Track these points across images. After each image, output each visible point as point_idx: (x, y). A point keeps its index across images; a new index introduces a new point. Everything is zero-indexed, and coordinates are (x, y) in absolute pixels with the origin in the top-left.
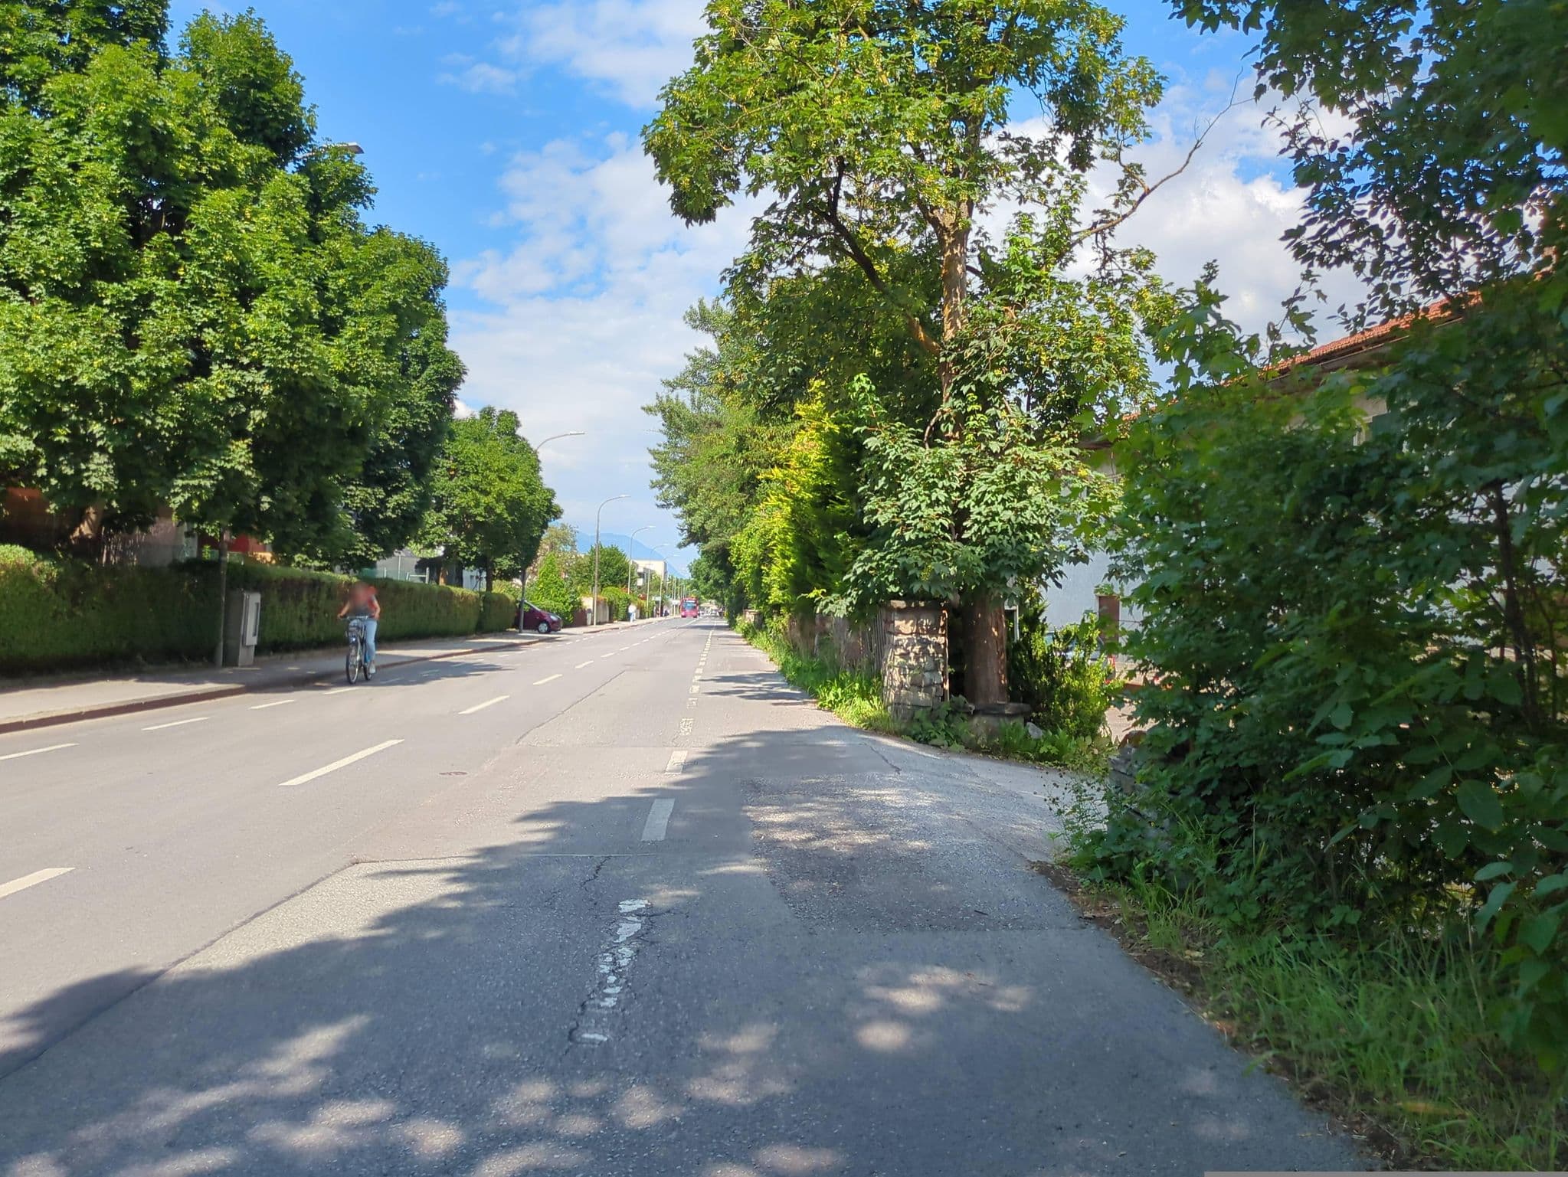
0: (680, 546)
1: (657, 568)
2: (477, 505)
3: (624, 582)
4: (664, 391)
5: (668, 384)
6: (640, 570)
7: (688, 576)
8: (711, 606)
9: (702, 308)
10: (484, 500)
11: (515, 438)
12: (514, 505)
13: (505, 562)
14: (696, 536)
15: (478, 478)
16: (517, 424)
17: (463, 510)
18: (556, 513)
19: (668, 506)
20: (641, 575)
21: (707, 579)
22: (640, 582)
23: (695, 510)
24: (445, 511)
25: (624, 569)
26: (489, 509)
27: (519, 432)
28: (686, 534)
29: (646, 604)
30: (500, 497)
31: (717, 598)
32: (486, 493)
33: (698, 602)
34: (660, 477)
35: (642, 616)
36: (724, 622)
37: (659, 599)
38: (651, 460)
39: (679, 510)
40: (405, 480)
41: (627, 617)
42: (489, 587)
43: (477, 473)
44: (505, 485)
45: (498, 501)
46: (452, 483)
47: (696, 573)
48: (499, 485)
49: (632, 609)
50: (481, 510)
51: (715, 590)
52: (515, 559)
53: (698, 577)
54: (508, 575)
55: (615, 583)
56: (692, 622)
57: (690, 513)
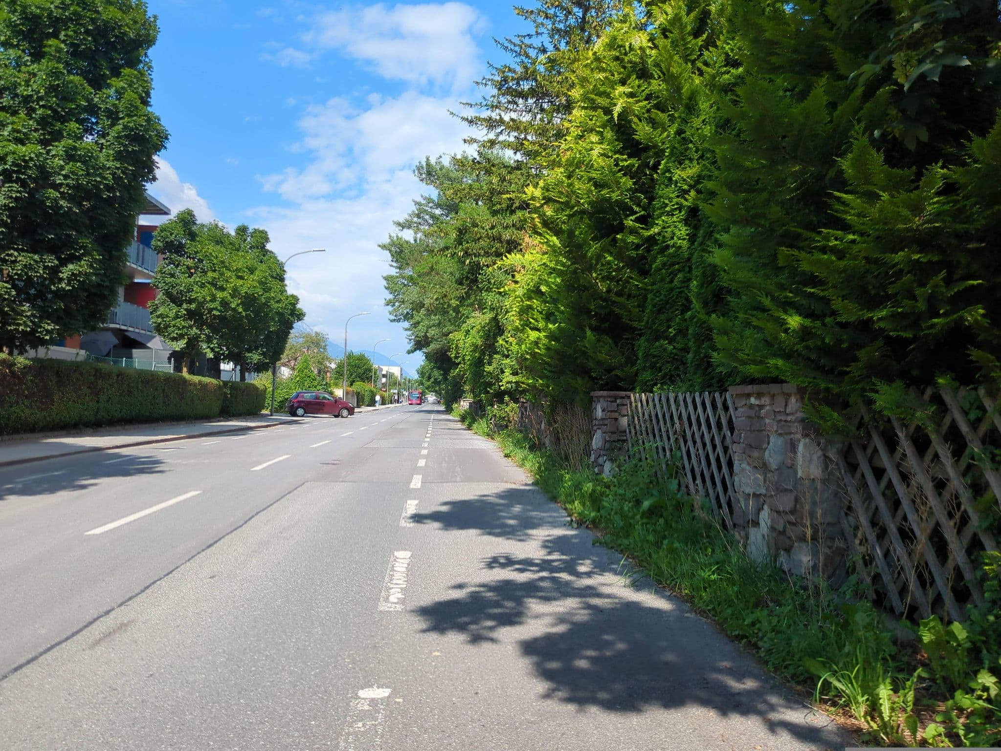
0: (409, 352)
1: (396, 371)
2: (214, 299)
3: (369, 379)
4: (395, 232)
5: (399, 224)
6: (384, 372)
7: (416, 376)
8: (431, 398)
9: (428, 164)
10: (220, 295)
11: (265, 252)
12: (249, 301)
13: (255, 357)
14: (420, 344)
15: (216, 275)
16: (267, 240)
17: (201, 304)
18: (300, 316)
19: (399, 320)
20: (384, 376)
21: (429, 378)
22: (384, 380)
23: (418, 323)
24: (185, 306)
25: (370, 370)
26: (225, 304)
27: (269, 247)
28: (413, 343)
29: (386, 395)
30: (235, 293)
31: (436, 391)
32: (222, 289)
33: (423, 394)
34: (391, 297)
35: (383, 403)
36: (442, 408)
37: (396, 391)
38: (385, 283)
39: (406, 324)
40: (84, 247)
41: (372, 403)
42: (243, 378)
43: (214, 271)
44: (241, 282)
45: (233, 296)
46: (191, 280)
47: (422, 373)
48: (234, 282)
49: (378, 398)
50: (216, 304)
51: (435, 386)
52: (264, 354)
53: (423, 377)
54: (260, 368)
55: (363, 380)
56: (418, 408)
57: (416, 325)
